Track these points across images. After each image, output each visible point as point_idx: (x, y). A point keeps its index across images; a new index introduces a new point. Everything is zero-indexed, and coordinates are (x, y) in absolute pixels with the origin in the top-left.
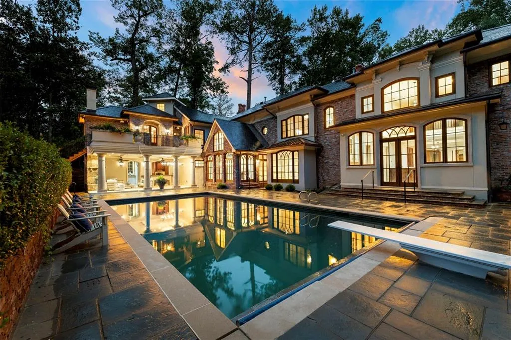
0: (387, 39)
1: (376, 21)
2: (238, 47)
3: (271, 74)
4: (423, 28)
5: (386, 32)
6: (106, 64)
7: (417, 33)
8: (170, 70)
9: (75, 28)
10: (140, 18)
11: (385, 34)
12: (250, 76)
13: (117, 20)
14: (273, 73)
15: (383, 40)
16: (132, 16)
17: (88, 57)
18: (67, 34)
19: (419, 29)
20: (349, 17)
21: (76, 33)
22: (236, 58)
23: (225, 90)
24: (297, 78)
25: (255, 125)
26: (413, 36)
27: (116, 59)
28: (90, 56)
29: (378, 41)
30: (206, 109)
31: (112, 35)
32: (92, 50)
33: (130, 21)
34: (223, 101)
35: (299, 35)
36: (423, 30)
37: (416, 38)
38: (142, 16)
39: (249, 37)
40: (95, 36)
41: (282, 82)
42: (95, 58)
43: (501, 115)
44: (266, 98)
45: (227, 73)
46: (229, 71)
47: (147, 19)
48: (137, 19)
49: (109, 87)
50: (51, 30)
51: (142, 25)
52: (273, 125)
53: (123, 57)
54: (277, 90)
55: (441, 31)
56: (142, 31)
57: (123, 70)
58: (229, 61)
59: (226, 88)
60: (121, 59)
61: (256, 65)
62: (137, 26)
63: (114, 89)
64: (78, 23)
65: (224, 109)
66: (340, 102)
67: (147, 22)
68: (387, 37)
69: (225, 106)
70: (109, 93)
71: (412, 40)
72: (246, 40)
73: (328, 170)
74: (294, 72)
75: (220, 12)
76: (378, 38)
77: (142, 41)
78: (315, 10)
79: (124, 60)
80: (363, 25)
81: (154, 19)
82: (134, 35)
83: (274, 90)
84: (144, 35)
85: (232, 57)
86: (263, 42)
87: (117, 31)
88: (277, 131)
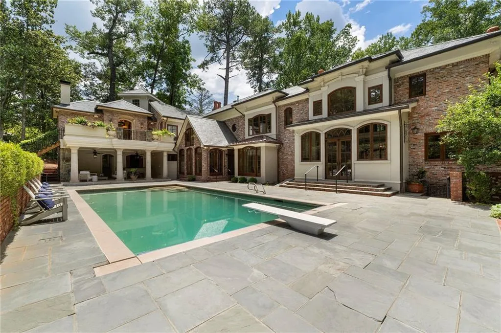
0: (356, 44)
1: (346, 27)
2: (217, 45)
3: (251, 72)
4: (391, 35)
5: (356, 37)
6: (83, 57)
7: (386, 39)
8: (148, 65)
9: (50, 22)
10: (117, 13)
11: (355, 39)
12: (227, 74)
13: (94, 15)
14: (252, 71)
15: (354, 44)
16: (110, 11)
17: (64, 50)
18: (42, 27)
19: (388, 35)
20: (321, 22)
21: (51, 27)
22: (215, 55)
23: (202, 86)
24: (275, 76)
25: (226, 123)
26: (383, 41)
27: (93, 53)
28: (65, 50)
29: (349, 45)
30: (183, 105)
31: (89, 29)
32: (67, 44)
33: (107, 16)
34: (205, 96)
35: (276, 36)
36: (391, 37)
37: (385, 44)
38: (120, 12)
39: (228, 37)
40: (71, 29)
41: (260, 80)
42: (71, 51)
43: (417, 121)
44: (238, 97)
45: (206, 70)
46: (208, 68)
47: (125, 14)
48: (115, 14)
49: (85, 80)
50: (25, 23)
51: (119, 21)
52: (241, 123)
53: (100, 51)
54: (255, 88)
55: (407, 38)
56: (120, 26)
57: (100, 64)
58: (208, 59)
59: (203, 85)
60: (98, 53)
61: (235, 64)
62: (115, 21)
63: (90, 83)
64: (53, 17)
65: (205, 105)
66: (297, 104)
67: (125, 18)
68: (357, 42)
69: (207, 101)
70: (85, 86)
71: (382, 45)
72: (225, 38)
73: (287, 165)
74: (272, 71)
75: (196, 12)
76: (349, 42)
77: (120, 36)
78: (290, 15)
79: (102, 54)
80: (335, 30)
81: (132, 15)
82: (111, 30)
83: (252, 87)
84: (122, 29)
85: (211, 55)
86: (241, 41)
87: (95, 25)
88: (244, 128)
